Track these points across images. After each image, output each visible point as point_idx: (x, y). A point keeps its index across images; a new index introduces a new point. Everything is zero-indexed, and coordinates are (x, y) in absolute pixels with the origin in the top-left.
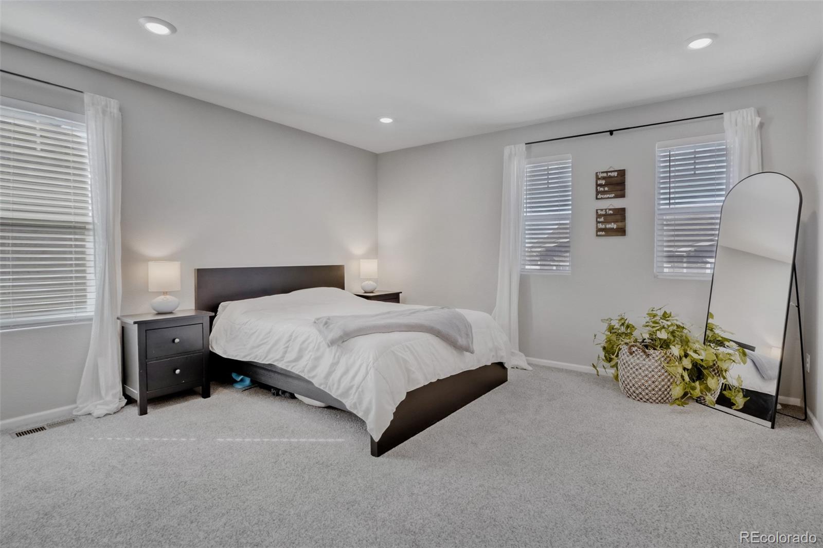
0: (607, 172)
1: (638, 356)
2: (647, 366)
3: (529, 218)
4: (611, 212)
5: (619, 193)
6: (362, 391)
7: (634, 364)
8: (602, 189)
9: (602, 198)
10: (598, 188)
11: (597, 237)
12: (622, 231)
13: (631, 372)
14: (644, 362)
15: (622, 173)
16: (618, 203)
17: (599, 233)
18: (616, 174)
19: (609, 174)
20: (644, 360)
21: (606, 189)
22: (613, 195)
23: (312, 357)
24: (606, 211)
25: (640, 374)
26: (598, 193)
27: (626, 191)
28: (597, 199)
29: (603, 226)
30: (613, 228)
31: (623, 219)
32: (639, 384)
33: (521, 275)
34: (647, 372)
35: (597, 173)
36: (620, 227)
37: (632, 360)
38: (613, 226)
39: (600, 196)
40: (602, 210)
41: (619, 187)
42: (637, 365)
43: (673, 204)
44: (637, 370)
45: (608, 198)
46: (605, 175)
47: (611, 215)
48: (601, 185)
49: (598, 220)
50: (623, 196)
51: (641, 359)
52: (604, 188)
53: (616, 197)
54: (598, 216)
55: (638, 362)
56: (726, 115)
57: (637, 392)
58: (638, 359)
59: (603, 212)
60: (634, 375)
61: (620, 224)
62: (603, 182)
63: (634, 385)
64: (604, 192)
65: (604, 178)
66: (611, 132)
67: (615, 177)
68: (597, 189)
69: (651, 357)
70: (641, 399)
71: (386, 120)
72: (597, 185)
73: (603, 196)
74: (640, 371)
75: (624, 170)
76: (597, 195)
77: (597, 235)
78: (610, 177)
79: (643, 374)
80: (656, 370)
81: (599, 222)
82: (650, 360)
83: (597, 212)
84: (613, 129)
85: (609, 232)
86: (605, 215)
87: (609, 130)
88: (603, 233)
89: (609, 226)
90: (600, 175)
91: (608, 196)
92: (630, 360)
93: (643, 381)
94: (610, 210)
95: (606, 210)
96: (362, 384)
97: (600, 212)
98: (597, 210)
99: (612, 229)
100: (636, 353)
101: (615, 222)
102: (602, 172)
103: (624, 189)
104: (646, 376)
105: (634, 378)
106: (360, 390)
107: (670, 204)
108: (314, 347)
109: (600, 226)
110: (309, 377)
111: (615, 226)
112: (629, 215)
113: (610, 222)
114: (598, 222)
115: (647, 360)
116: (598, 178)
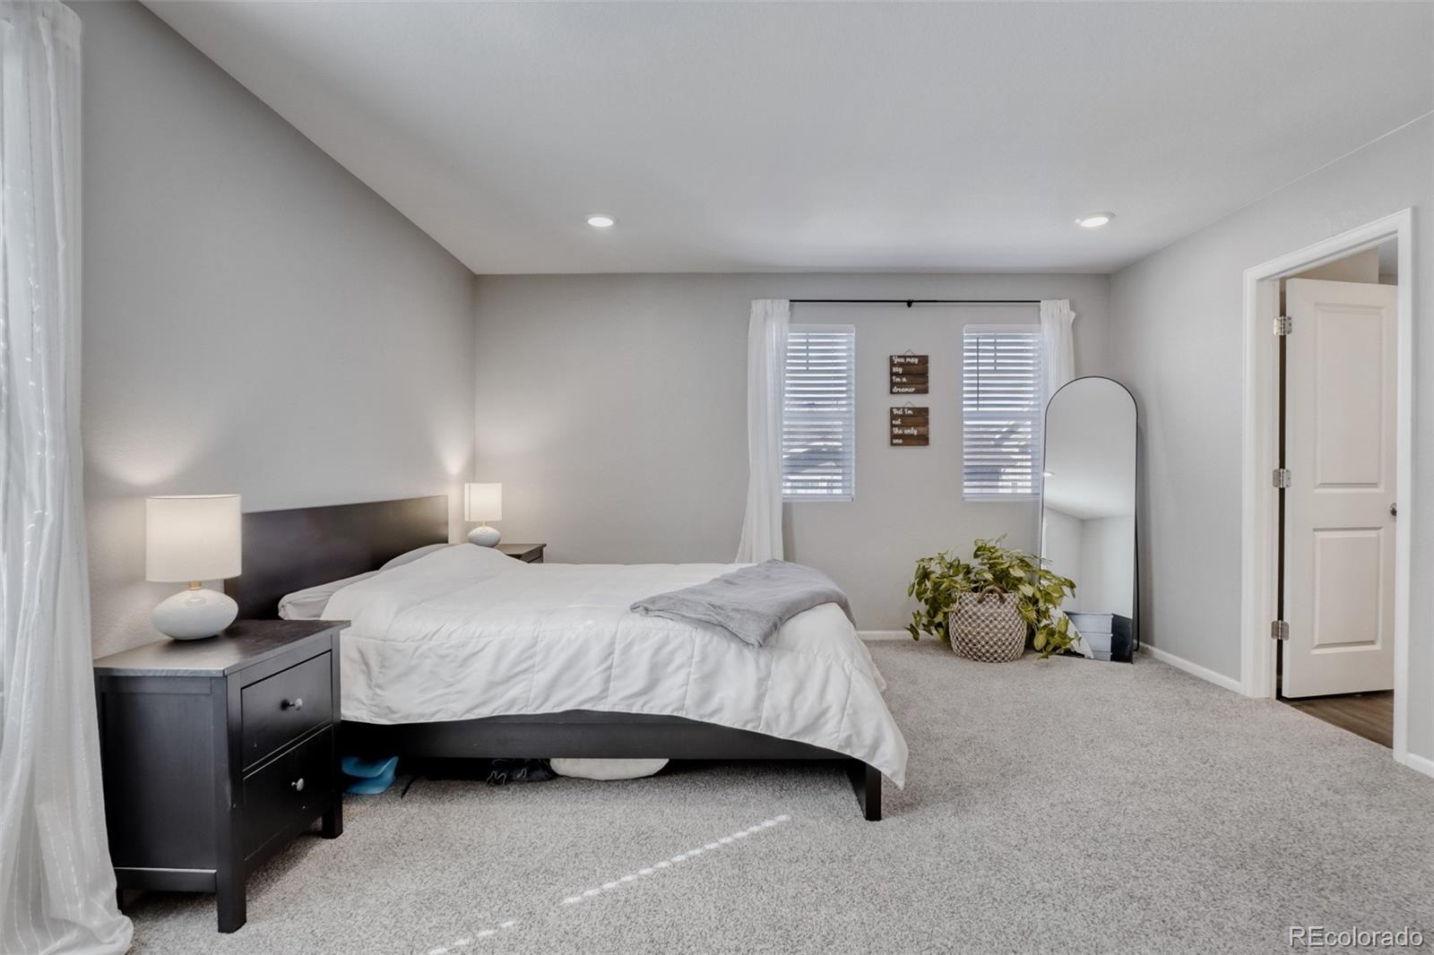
0: (905, 357)
1: (991, 603)
2: (1003, 615)
3: (792, 415)
4: (910, 412)
5: (921, 387)
6: (855, 713)
7: (987, 615)
8: (898, 380)
9: (898, 393)
10: (894, 377)
11: (893, 447)
12: (923, 440)
13: (983, 625)
14: (999, 611)
15: (924, 360)
16: (918, 401)
17: (894, 441)
18: (916, 361)
19: (908, 360)
20: (999, 608)
21: (904, 380)
22: (913, 389)
23: (692, 677)
24: (903, 411)
25: (996, 627)
26: (893, 384)
27: (929, 384)
28: (892, 392)
29: (901, 432)
30: (913, 435)
31: (926, 423)
32: (995, 639)
33: (784, 503)
34: (1003, 623)
35: (891, 357)
36: (921, 433)
37: (983, 610)
38: (913, 431)
39: (895, 389)
40: (898, 409)
41: (922, 380)
42: (992, 615)
43: (984, 406)
44: (991, 622)
45: (907, 393)
46: (902, 360)
47: (910, 416)
48: (897, 374)
49: (894, 422)
50: (925, 391)
51: (995, 607)
52: (901, 378)
53: (917, 392)
54: (893, 417)
55: (991, 611)
56: (1043, 304)
57: (992, 651)
58: (991, 607)
59: (900, 412)
60: (987, 630)
61: (922, 429)
62: (900, 370)
63: (970, 641)
64: (901, 385)
65: (900, 365)
66: (909, 303)
67: (914, 364)
68: (892, 380)
69: (1006, 603)
70: (995, 659)
71: (600, 222)
72: (892, 374)
73: (900, 390)
74: (996, 622)
75: (927, 356)
76: (892, 388)
77: (892, 444)
78: (909, 364)
79: (999, 627)
80: (1013, 619)
81: (895, 426)
82: (1005, 607)
83: (892, 412)
84: (911, 299)
85: (908, 440)
86: (903, 416)
87: (907, 299)
88: (900, 441)
89: (907, 432)
90: (896, 360)
91: (907, 390)
92: (979, 610)
93: (999, 635)
94: (909, 409)
95: (904, 409)
96: (849, 701)
97: (895, 412)
98: (892, 409)
99: (911, 436)
100: (987, 599)
101: (915, 426)
102: (899, 357)
103: (926, 382)
104: (1004, 627)
105: (987, 633)
106: (849, 711)
107: (978, 406)
108: (692, 657)
109: (896, 431)
110: (701, 716)
111: (915, 433)
112: (932, 417)
113: (909, 427)
114: (893, 426)
115: (1002, 607)
116: (892, 364)
